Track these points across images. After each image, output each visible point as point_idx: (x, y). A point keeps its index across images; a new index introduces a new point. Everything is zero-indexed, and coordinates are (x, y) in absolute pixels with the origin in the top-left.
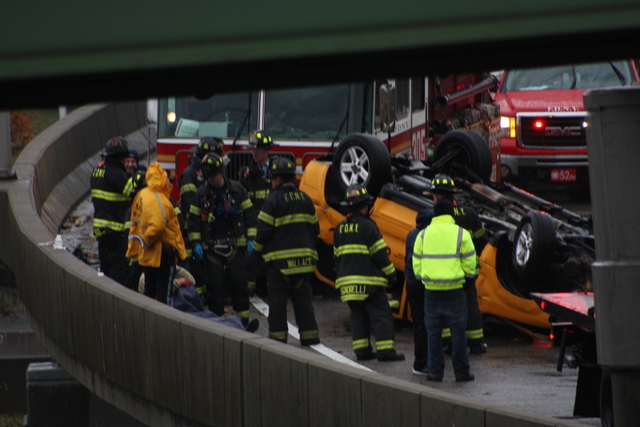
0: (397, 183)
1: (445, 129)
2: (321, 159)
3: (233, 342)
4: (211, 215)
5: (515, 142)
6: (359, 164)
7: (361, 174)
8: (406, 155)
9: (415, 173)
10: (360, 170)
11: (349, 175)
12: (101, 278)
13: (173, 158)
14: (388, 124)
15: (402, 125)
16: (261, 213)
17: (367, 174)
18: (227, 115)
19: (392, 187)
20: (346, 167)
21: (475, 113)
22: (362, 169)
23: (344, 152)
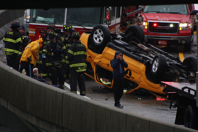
0: (113, 42)
1: (126, 25)
2: (87, 33)
3: (60, 93)
5: (147, 30)
6: (100, 35)
7: (100, 38)
8: (115, 33)
9: (118, 39)
10: (100, 37)
11: (96, 38)
12: (11, 69)
13: (35, 30)
14: (108, 22)
15: (113, 22)
16: (69, 50)
17: (102, 38)
18: (53, 16)
19: (111, 43)
20: (95, 36)
21: (136, 19)
22: (101, 37)
23: (95, 30)
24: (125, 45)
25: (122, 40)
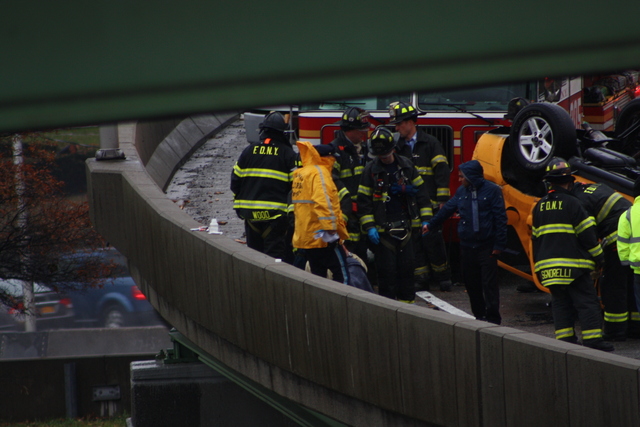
0: (584, 157)
2: (495, 131)
3: (468, 331)
4: (385, 194)
6: (541, 136)
7: (542, 147)
9: (598, 145)
10: (541, 143)
11: (529, 148)
13: (317, 133)
14: (553, 92)
17: (550, 147)
19: (579, 160)
20: (525, 139)
21: (621, 78)
22: (544, 141)
23: (523, 123)
24: (625, 163)
25: (611, 145)
